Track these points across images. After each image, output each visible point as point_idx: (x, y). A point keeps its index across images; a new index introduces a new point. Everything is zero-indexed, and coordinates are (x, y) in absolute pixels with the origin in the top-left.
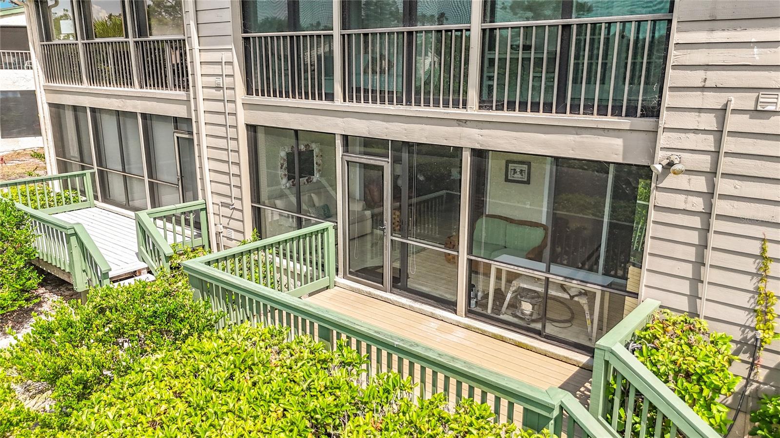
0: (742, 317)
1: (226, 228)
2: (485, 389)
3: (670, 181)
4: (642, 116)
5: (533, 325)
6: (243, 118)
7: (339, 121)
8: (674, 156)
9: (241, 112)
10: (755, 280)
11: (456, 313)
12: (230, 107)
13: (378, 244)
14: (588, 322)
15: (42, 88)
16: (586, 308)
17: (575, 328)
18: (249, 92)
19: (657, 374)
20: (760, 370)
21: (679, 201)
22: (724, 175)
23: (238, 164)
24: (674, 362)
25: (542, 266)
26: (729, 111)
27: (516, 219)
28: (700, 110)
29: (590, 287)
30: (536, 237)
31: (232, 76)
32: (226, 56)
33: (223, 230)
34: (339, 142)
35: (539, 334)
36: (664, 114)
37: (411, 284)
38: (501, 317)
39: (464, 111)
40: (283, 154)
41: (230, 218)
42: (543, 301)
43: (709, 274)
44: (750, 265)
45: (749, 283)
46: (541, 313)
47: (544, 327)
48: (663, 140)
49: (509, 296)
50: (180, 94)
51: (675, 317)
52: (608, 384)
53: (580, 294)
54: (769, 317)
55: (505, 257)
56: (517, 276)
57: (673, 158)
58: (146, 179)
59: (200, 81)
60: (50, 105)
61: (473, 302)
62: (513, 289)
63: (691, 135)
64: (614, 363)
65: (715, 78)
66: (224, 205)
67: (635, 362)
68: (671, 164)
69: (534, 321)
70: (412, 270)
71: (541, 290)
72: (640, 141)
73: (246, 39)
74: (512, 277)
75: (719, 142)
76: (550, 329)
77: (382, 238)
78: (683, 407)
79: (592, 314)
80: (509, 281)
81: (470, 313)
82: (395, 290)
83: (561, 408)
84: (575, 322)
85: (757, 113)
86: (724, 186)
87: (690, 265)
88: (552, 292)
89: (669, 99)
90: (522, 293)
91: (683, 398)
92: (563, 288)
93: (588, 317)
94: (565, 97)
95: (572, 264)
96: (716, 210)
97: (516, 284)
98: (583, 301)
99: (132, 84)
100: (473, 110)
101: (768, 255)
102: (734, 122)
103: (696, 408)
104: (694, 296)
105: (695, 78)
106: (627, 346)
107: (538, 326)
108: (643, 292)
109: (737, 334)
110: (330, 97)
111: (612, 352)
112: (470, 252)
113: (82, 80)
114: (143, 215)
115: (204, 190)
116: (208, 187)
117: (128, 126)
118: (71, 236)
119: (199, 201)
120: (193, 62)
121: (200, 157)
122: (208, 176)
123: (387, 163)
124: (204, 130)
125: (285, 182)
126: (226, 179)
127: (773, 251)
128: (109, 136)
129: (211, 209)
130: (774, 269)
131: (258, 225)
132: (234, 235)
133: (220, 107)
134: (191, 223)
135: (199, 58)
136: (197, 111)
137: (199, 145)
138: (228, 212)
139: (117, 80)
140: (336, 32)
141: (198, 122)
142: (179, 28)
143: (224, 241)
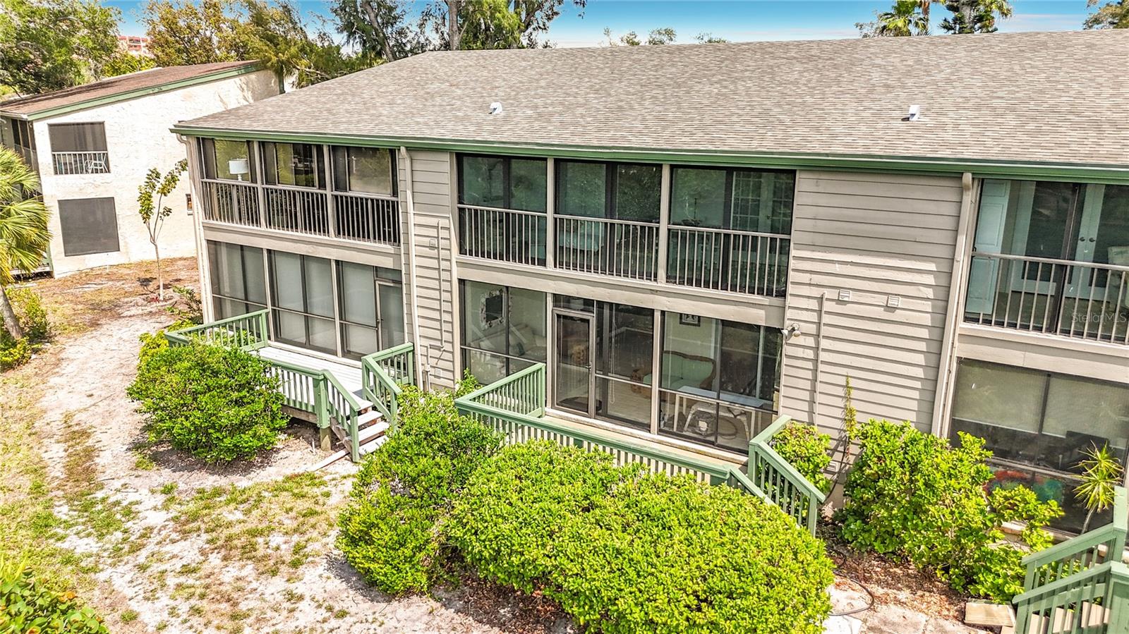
0: (838, 424)
1: (435, 367)
2: (688, 467)
3: (793, 340)
4: (776, 296)
5: (708, 438)
6: (457, 273)
7: (551, 283)
8: (796, 325)
9: (455, 268)
10: (844, 400)
11: (650, 431)
12: (444, 265)
13: (584, 379)
14: (748, 434)
15: (201, 225)
16: (745, 424)
17: (739, 439)
18: (462, 251)
19: (785, 459)
20: (850, 456)
21: (800, 352)
22: (824, 337)
23: (451, 313)
24: (794, 451)
25: (714, 394)
26: (824, 299)
27: (689, 354)
28: (809, 297)
29: (747, 409)
30: (706, 369)
31: (449, 239)
32: (443, 223)
33: (430, 369)
34: (550, 300)
35: (712, 444)
36: (789, 298)
37: (610, 412)
38: (684, 433)
39: (655, 284)
40: (483, 300)
41: (439, 359)
42: (715, 421)
43: (819, 398)
44: (841, 392)
45: (841, 403)
46: (714, 430)
47: (716, 439)
48: (789, 314)
49: (690, 417)
50: (387, 247)
51: (800, 426)
52: (757, 467)
53: (741, 414)
54: (853, 423)
55: (685, 388)
56: (696, 402)
57: (794, 326)
58: (338, 321)
59: (413, 240)
60: (209, 241)
61: (662, 423)
62: (692, 412)
63: (804, 312)
64: (761, 454)
65: (817, 279)
66: (432, 347)
67: (773, 453)
68: (793, 329)
69: (708, 436)
70: (611, 400)
71: (713, 412)
72: (775, 312)
73: (461, 210)
74: (691, 403)
75: (820, 317)
76: (720, 441)
77: (587, 375)
78: (800, 476)
79: (750, 428)
80: (689, 407)
81: (660, 431)
82: (598, 417)
83: (731, 474)
84: (738, 435)
85: (840, 302)
86: (824, 343)
87: (808, 392)
88: (721, 413)
89: (791, 289)
90: (700, 415)
91: (799, 471)
92: (729, 410)
93: (747, 430)
94: (727, 280)
95: (735, 391)
96: (821, 359)
97: (695, 408)
98: (743, 419)
99: (326, 231)
100: (662, 283)
101: (850, 385)
102: (828, 306)
103: (808, 476)
104: (811, 412)
105: (805, 278)
106: (768, 444)
107: (712, 439)
108: (781, 410)
109: (836, 435)
110: (543, 262)
111: (759, 447)
112: (660, 386)
113: (258, 222)
114: (370, 359)
115: (412, 333)
116: (417, 331)
117: (314, 269)
118: (321, 381)
119: (407, 344)
120: (406, 223)
121: (409, 304)
122: (417, 322)
123: (592, 318)
124: (415, 281)
125: (484, 325)
126: (437, 325)
127: (853, 383)
128: (289, 275)
129: (419, 351)
130: (854, 394)
131: (464, 364)
132: (442, 373)
133: (434, 263)
134: (400, 364)
135: (413, 220)
136: (408, 264)
137: (409, 294)
138: (436, 353)
139: (308, 227)
140: (550, 215)
141: (408, 274)
142: (390, 190)
143: (431, 379)
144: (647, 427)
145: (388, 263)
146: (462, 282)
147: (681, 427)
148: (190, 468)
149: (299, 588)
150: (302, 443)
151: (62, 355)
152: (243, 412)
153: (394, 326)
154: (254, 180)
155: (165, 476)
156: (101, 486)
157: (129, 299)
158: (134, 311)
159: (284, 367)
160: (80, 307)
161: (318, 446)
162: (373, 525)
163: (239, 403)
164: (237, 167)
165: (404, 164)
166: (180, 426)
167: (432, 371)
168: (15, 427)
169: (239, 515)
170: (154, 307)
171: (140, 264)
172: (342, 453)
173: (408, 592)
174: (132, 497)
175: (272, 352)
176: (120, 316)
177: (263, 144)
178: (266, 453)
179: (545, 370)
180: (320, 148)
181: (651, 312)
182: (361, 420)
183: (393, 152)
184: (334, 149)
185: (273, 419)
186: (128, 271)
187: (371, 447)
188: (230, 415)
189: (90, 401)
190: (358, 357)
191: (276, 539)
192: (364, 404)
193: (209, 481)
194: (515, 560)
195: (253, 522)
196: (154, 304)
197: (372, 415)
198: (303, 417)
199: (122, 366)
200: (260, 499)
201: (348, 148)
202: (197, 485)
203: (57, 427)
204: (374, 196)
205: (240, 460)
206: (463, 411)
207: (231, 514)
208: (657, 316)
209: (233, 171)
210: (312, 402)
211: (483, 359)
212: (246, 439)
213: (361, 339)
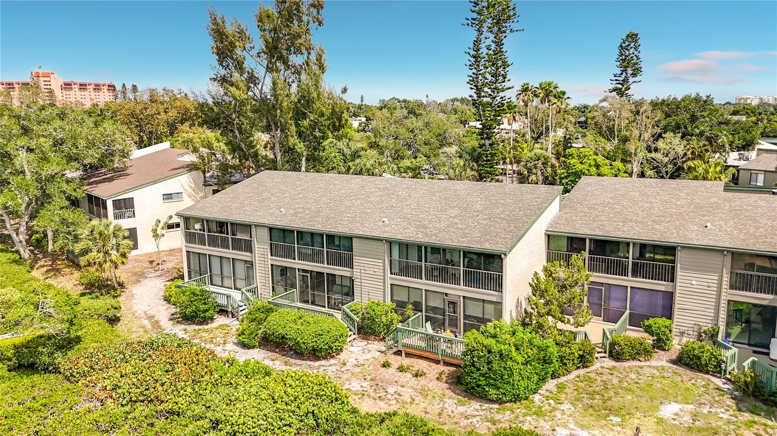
3: (356, 280)
4: (351, 268)
7: (297, 265)
8: (356, 276)
9: (269, 261)
12: (266, 260)
13: (307, 294)
15: (184, 245)
18: (272, 256)
19: (351, 311)
21: (358, 283)
22: (362, 279)
23: (269, 275)
26: (361, 269)
28: (358, 269)
31: (268, 252)
32: (265, 247)
34: (297, 270)
36: (354, 269)
37: (315, 303)
39: (324, 264)
40: (279, 270)
41: (265, 289)
43: (363, 295)
44: (367, 293)
45: (367, 296)
48: (355, 273)
49: (336, 303)
50: (249, 254)
52: (344, 314)
58: (232, 278)
59: (257, 252)
60: (186, 251)
61: (329, 305)
63: (358, 273)
66: (263, 285)
70: (316, 299)
72: (352, 273)
73: (271, 243)
75: (361, 274)
77: (308, 292)
81: (328, 308)
82: (311, 304)
85: (365, 270)
86: (363, 281)
87: (361, 294)
89: (354, 267)
92: (345, 300)
94: (341, 264)
96: (362, 285)
99: (229, 249)
100: (326, 265)
102: (362, 271)
105: (357, 264)
106: (346, 307)
108: (355, 299)
110: (294, 259)
111: (344, 308)
112: (328, 294)
113: (205, 245)
114: (243, 290)
115: (256, 281)
116: (258, 281)
117: (224, 261)
118: (228, 297)
119: (255, 285)
120: (254, 247)
121: (256, 272)
122: (258, 277)
123: (309, 275)
124: (257, 265)
125: (280, 278)
126: (264, 278)
127: (370, 291)
128: (216, 263)
129: (259, 287)
130: (370, 294)
131: (273, 291)
132: (266, 294)
133: (263, 259)
134: (254, 291)
135: (256, 246)
136: (255, 260)
137: (255, 269)
138: (265, 287)
139: (222, 247)
140: (296, 245)
141: (255, 262)
142: (249, 236)
143: (263, 296)
144: (325, 307)
145: (249, 259)
146: (272, 265)
147: (334, 306)
148: (190, 324)
149: (225, 348)
150: (223, 316)
151: (132, 293)
152: (207, 306)
153: (251, 278)
154: (204, 231)
155: (183, 327)
156: (164, 330)
157: (148, 270)
158: (151, 275)
159: (217, 293)
160: (129, 274)
161: (228, 317)
162: (245, 330)
163: (205, 304)
164: (198, 226)
165: (253, 230)
166: (188, 311)
167: (263, 293)
168: (129, 316)
169: (207, 335)
170: (158, 273)
171: (146, 254)
172: (235, 318)
173: (254, 347)
174: (174, 332)
175: (212, 289)
176: (146, 278)
177: (207, 221)
178: (212, 319)
179: (296, 292)
180: (227, 223)
181: (323, 273)
182: (241, 308)
183: (250, 226)
184: (232, 224)
185: (215, 308)
186: (142, 258)
187: (244, 312)
188: (203, 307)
189: (150, 307)
190: (239, 290)
191: (218, 339)
192: (242, 304)
193: (197, 327)
194: (277, 334)
195: (211, 336)
196: (158, 272)
197: (244, 307)
198: (223, 308)
199: (156, 296)
200: (212, 331)
201: (236, 224)
202: (193, 328)
203: (143, 315)
204: (245, 238)
205: (205, 321)
206: (269, 303)
207: (204, 334)
208: (325, 274)
209: (196, 228)
210: (226, 304)
211: (280, 289)
212: (208, 314)
213: (240, 284)
